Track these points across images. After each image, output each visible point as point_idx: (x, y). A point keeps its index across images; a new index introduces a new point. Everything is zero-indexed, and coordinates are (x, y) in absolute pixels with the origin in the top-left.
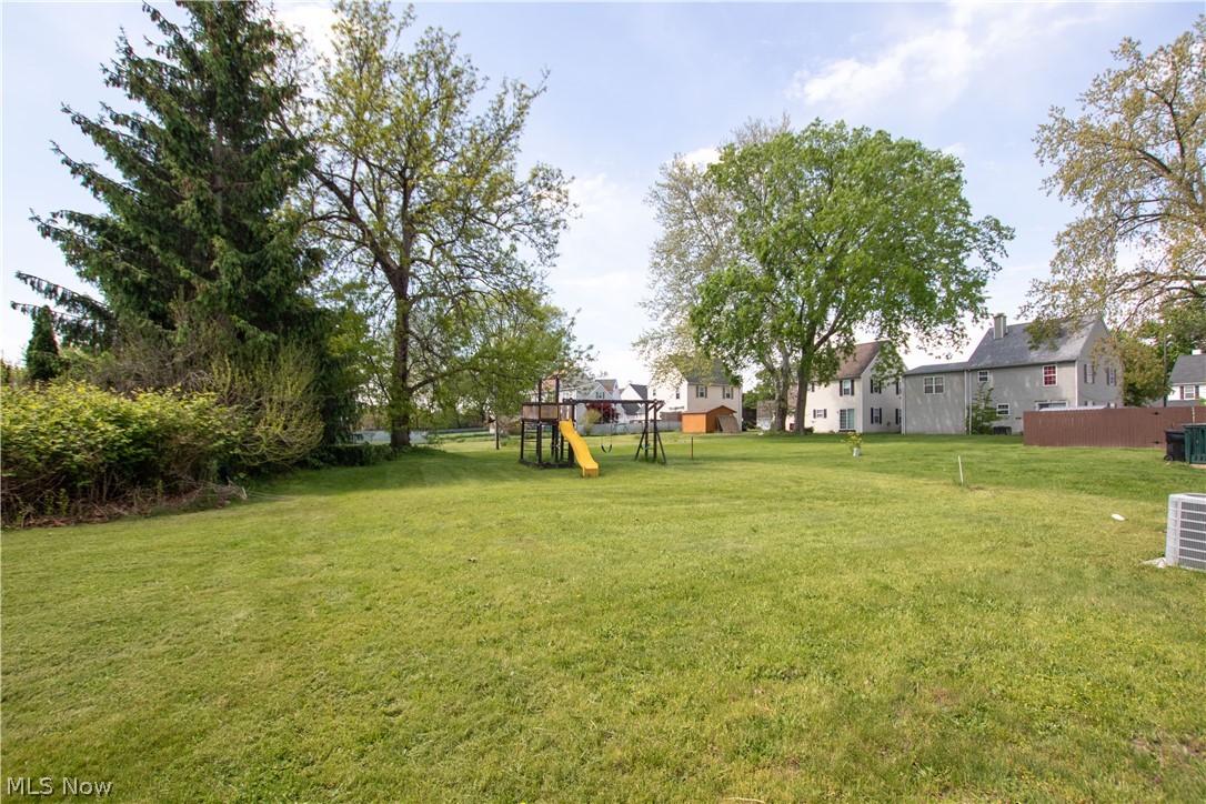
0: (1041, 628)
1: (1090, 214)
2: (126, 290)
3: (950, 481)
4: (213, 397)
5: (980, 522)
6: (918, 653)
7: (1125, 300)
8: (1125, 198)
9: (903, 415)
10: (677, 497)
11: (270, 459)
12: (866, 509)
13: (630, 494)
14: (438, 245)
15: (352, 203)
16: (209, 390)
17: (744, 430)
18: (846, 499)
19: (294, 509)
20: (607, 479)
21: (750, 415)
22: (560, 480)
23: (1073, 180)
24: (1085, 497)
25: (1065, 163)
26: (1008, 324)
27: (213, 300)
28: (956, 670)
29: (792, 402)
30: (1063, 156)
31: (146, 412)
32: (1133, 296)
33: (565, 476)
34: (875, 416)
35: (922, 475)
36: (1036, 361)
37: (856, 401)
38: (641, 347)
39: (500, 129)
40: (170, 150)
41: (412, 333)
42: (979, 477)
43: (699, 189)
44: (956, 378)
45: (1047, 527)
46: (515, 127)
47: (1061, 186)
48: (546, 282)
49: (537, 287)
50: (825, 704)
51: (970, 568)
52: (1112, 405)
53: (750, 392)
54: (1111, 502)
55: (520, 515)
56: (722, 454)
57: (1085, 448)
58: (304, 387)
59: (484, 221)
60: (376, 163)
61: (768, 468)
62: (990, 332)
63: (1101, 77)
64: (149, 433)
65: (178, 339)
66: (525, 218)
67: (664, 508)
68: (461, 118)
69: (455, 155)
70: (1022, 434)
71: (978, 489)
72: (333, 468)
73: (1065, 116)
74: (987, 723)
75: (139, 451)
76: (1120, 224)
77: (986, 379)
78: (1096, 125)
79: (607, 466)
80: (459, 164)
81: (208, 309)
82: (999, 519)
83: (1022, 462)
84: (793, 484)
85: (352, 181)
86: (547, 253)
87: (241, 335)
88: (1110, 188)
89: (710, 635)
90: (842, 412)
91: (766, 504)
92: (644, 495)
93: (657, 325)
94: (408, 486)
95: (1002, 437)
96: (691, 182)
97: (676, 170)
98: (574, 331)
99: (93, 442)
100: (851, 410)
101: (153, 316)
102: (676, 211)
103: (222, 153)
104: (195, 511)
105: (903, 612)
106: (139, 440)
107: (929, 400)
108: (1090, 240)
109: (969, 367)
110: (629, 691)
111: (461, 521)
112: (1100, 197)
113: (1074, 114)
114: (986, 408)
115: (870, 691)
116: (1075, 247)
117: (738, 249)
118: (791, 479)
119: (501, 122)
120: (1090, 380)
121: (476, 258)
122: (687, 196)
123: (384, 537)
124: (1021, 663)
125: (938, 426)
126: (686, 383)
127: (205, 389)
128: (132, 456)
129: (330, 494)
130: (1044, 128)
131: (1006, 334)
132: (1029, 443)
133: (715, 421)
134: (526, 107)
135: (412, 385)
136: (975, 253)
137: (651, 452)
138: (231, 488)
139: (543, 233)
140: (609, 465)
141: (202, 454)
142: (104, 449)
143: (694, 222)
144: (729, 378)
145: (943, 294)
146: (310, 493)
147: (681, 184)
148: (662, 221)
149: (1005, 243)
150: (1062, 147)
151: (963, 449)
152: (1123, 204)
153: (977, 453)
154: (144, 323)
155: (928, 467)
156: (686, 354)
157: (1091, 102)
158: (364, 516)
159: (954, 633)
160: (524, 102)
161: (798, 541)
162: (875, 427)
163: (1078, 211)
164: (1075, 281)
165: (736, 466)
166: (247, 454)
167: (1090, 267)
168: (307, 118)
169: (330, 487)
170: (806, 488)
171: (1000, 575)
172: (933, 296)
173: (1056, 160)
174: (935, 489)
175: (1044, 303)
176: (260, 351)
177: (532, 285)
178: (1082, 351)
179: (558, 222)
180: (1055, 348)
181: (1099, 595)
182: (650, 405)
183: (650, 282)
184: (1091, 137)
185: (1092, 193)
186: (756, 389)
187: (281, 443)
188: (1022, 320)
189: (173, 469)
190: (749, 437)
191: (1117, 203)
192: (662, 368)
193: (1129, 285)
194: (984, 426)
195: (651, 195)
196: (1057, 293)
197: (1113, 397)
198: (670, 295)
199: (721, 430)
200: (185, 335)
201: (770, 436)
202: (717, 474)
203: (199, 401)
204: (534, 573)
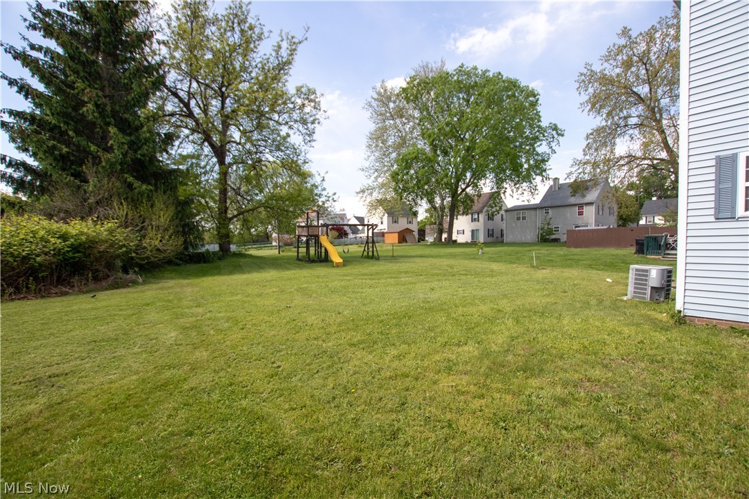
0: (568, 323)
1: (604, 123)
2: (55, 159)
3: (529, 265)
4: (116, 223)
5: (543, 283)
6: (515, 334)
7: (619, 170)
8: (622, 115)
9: (505, 232)
10: (389, 276)
11: (153, 259)
12: (488, 279)
13: (363, 275)
14: (244, 133)
15: (189, 106)
16: (113, 219)
17: (419, 242)
18: (477, 274)
19: (172, 287)
20: (348, 268)
21: (422, 233)
22: (322, 268)
23: (596, 104)
24: (594, 272)
25: (591, 95)
26: (560, 183)
27: (112, 165)
28: (532, 340)
29: (446, 226)
30: (591, 90)
31: (77, 232)
32: (623, 168)
33: (324, 266)
34: (490, 233)
35: (515, 263)
36: (574, 203)
37: (480, 225)
38: (361, 195)
39: (279, 64)
40: (73, 71)
41: (229, 185)
42: (543, 263)
43: (394, 102)
44: (533, 212)
45: (575, 285)
46: (289, 63)
47: (589, 107)
48: (308, 156)
49: (302, 158)
50: (476, 353)
51: (539, 302)
52: (611, 227)
53: (422, 221)
54: (607, 273)
55: (306, 285)
56: (409, 254)
57: (598, 249)
58: (170, 217)
59: (271, 119)
60: (202, 81)
61: (434, 261)
62: (551, 187)
63: (612, 47)
64: (80, 244)
65: (91, 189)
66: (295, 118)
67: (383, 281)
68: (255, 55)
69: (252, 79)
70: (566, 242)
71: (543, 269)
72: (188, 265)
73: (593, 68)
74: (545, 357)
75: (76, 255)
76: (618, 129)
77: (548, 213)
78: (608, 74)
79: (347, 261)
80: (255, 84)
81: (109, 170)
82: (552, 282)
83: (565, 255)
84: (449, 268)
85: (189, 93)
86: (308, 139)
87: (130, 186)
88: (614, 109)
89: (420, 332)
90: (473, 231)
91: (436, 278)
92: (371, 275)
93: (370, 182)
94: (235, 273)
95: (556, 244)
96: (391, 98)
97: (382, 91)
98: (325, 185)
99: (47, 250)
100: (477, 230)
101: (72, 175)
102: (381, 114)
103: (107, 74)
104: (112, 289)
105: (508, 319)
106: (75, 248)
107: (519, 225)
108: (604, 137)
109: (539, 206)
110: (387, 353)
111: (275, 290)
112: (609, 114)
113: (597, 68)
114: (548, 228)
115: (494, 348)
116: (595, 141)
117: (416, 138)
118: (448, 266)
119: (280, 59)
120: (601, 213)
121: (266, 141)
122: (387, 106)
123: (234, 298)
124: (560, 336)
125: (523, 239)
126: (386, 215)
127: (111, 219)
128: (71, 258)
129: (190, 279)
130: (582, 74)
131: (559, 188)
132: (569, 246)
133: (403, 237)
134: (295, 50)
135: (230, 216)
136: (544, 143)
137: (370, 254)
138: (131, 276)
139: (306, 127)
140: (348, 261)
141: (111, 256)
142: (54, 254)
143: (392, 122)
144: (411, 212)
145: (526, 166)
146: (179, 278)
147: (384, 98)
148: (373, 120)
149: (560, 138)
150: (590, 85)
151: (536, 250)
152: (620, 118)
153: (542, 252)
154: (68, 179)
155: (518, 259)
156: (386, 199)
157: (606, 61)
158: (217, 289)
159: (531, 327)
160: (294, 47)
161: (455, 293)
162: (490, 239)
163: (598, 121)
164: (595, 160)
165: (418, 260)
166: (138, 256)
167: (602, 152)
168: (158, 52)
169: (189, 275)
170: (456, 270)
171: (552, 304)
172: (522, 166)
173: (587, 93)
174: (522, 270)
175: (579, 171)
176: (142, 196)
177: (299, 157)
178: (597, 198)
179: (315, 120)
180: (584, 196)
181: (596, 310)
182: (370, 227)
183: (366, 157)
184: (605, 80)
185: (605, 111)
186: (425, 219)
187: (158, 250)
188: (568, 181)
189: (96, 266)
190: (422, 245)
191: (617, 117)
192: (374, 206)
193: (622, 162)
194: (547, 238)
195: (367, 104)
196: (586, 166)
197: (612, 222)
198: (378, 164)
199: (407, 242)
200: (95, 186)
201: (433, 244)
202: (407, 264)
203: (109, 225)
204: (323, 311)
